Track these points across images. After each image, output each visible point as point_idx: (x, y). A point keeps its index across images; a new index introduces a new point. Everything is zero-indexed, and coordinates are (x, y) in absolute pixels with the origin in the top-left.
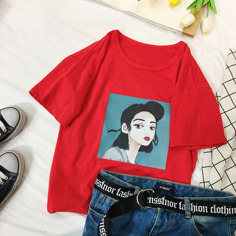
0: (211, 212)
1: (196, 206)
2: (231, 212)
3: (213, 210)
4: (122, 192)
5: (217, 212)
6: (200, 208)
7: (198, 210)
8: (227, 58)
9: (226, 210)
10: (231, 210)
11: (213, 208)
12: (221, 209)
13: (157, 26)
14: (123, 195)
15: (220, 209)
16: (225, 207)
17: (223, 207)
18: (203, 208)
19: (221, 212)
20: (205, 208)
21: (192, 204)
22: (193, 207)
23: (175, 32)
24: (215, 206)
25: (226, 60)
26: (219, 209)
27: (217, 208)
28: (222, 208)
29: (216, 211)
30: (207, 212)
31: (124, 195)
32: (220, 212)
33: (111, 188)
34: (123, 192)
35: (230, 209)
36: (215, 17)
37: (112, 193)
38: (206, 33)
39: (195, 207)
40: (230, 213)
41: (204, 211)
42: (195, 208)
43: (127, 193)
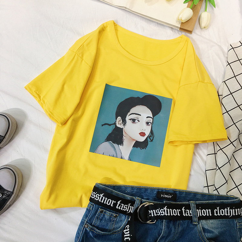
0: (215, 215)
3: (217, 213)
5: (221, 214)
8: (227, 54)
9: (230, 211)
11: (216, 210)
12: (225, 211)
13: (153, 21)
14: (123, 208)
16: (229, 208)
17: (227, 209)
19: (225, 214)
23: (172, 28)
24: (218, 208)
25: (226, 56)
26: (222, 211)
30: (211, 215)
33: (111, 201)
34: (123, 205)
36: (213, 10)
37: (112, 206)
38: (205, 28)
39: (199, 211)
40: (234, 215)
41: (208, 215)
43: (127, 206)
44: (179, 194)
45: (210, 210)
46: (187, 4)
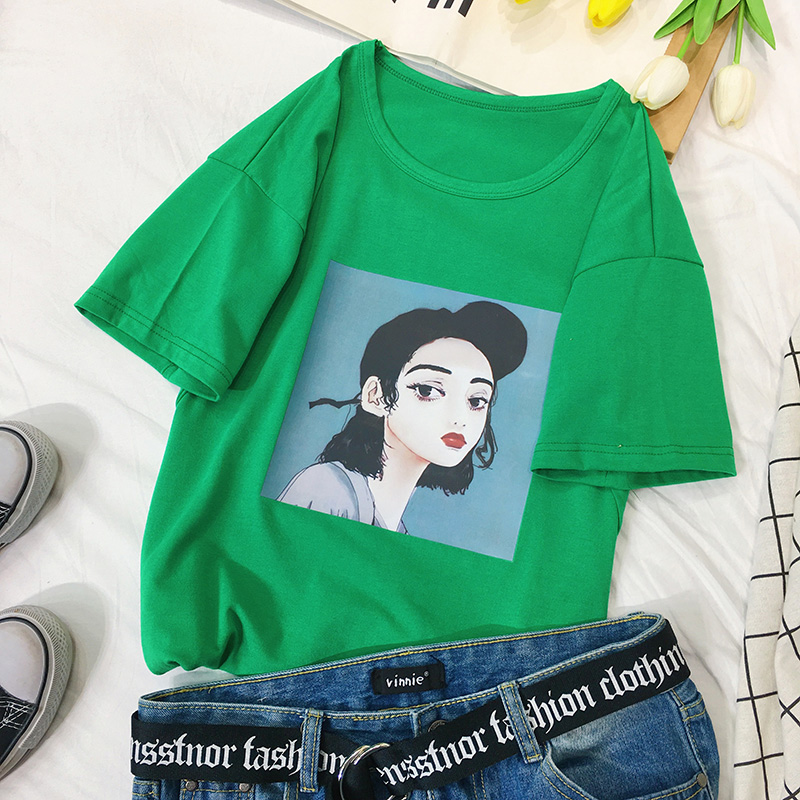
0: (609, 697)
1: (552, 702)
2: (671, 666)
3: (612, 690)
4: (262, 749)
5: (627, 688)
6: (566, 700)
7: (561, 713)
9: (653, 668)
10: (668, 659)
11: (607, 681)
12: (635, 672)
14: (271, 762)
15: (631, 673)
16: (644, 660)
17: (640, 663)
18: (574, 697)
19: (639, 682)
20: (583, 694)
21: (533, 702)
22: (542, 711)
24: (610, 672)
26: (628, 677)
27: (622, 676)
28: (637, 667)
29: (622, 688)
30: (592, 704)
31: (275, 758)
32: (636, 685)
33: (218, 749)
34: (266, 751)
35: (662, 658)
37: (227, 766)
39: (550, 707)
40: (669, 673)
41: (583, 708)
42: (551, 711)
43: (284, 751)
44: (452, 659)
45: (585, 689)
46: (666, 42)
